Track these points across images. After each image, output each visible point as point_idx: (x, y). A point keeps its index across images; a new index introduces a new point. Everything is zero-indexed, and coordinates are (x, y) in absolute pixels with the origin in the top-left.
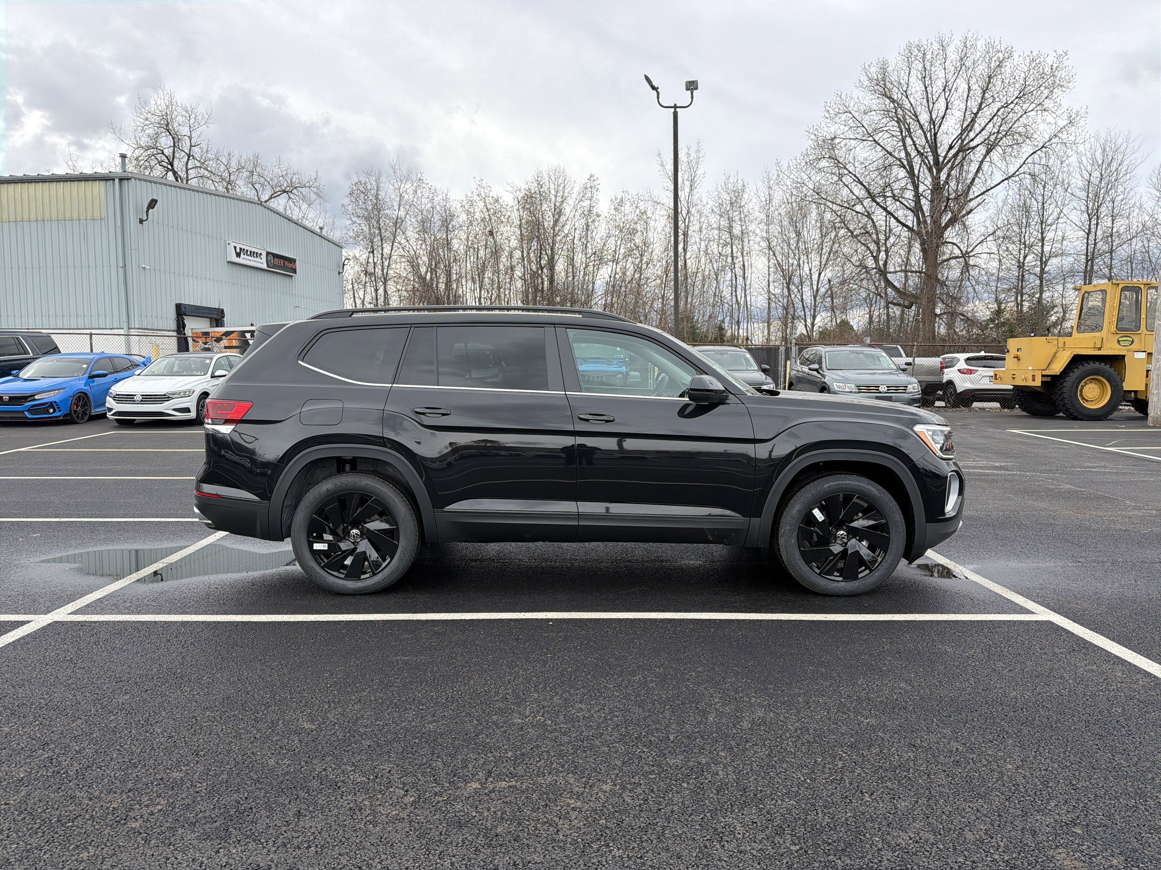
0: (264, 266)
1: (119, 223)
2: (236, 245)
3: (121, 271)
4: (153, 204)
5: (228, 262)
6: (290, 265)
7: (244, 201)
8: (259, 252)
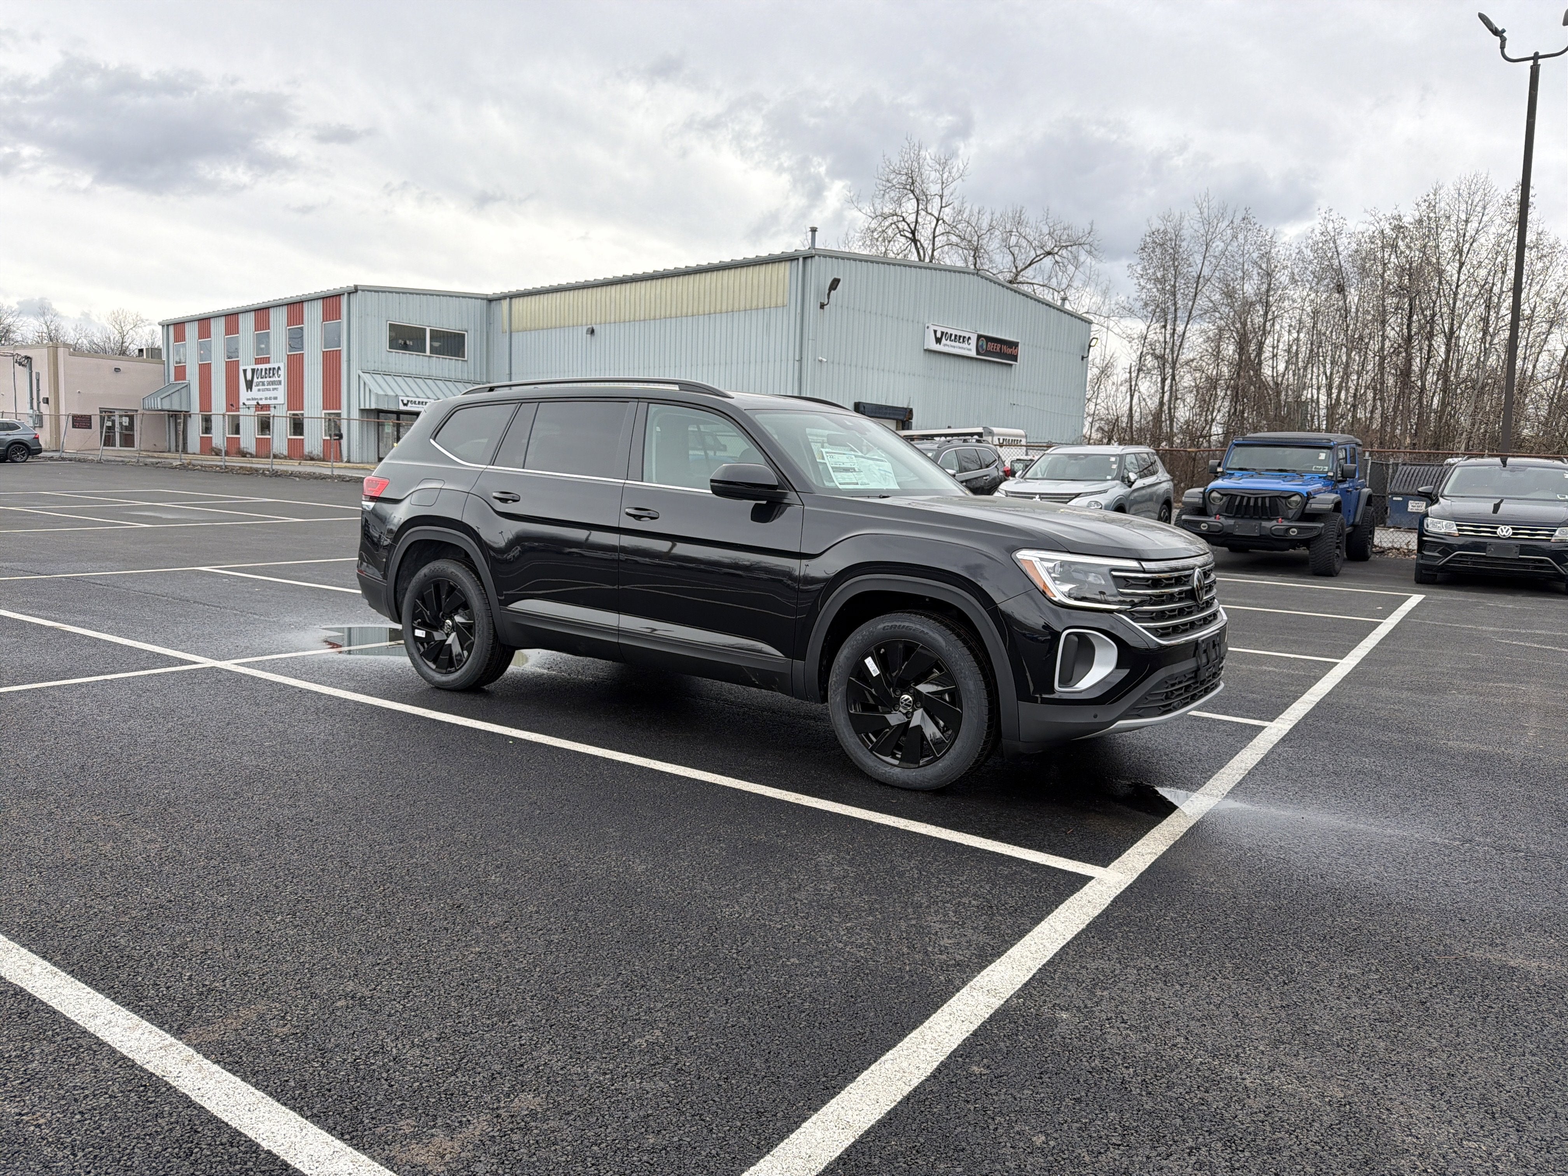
0: (973, 353)
1: (799, 310)
2: (936, 328)
3: (797, 364)
4: (835, 284)
5: (926, 350)
6: (1009, 351)
7: (955, 272)
8: (967, 335)
